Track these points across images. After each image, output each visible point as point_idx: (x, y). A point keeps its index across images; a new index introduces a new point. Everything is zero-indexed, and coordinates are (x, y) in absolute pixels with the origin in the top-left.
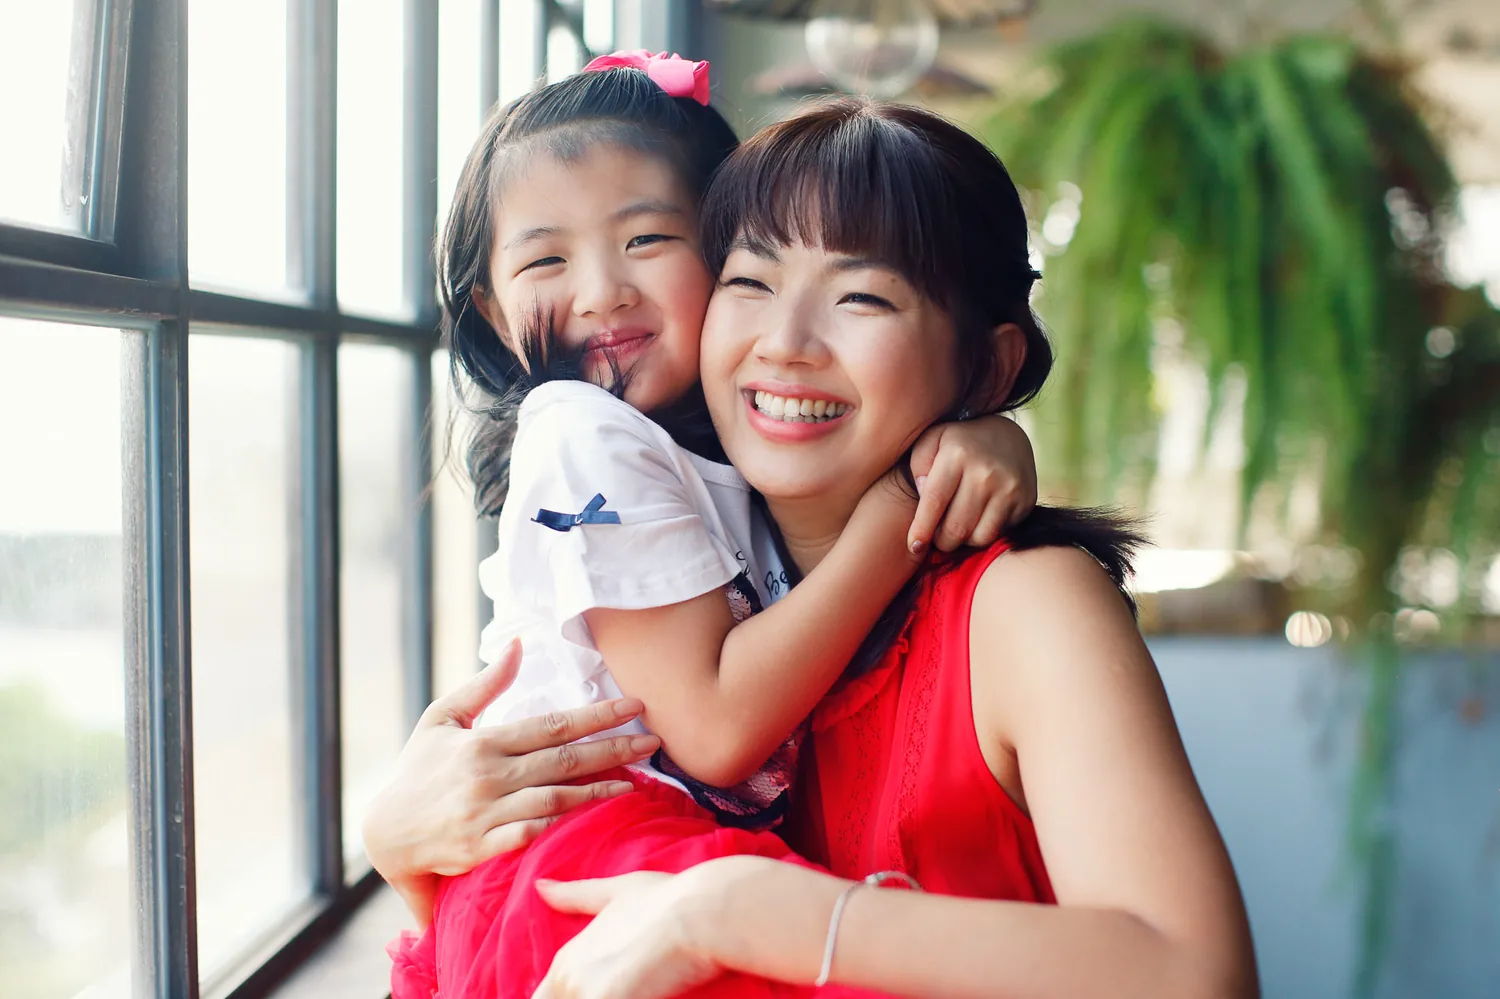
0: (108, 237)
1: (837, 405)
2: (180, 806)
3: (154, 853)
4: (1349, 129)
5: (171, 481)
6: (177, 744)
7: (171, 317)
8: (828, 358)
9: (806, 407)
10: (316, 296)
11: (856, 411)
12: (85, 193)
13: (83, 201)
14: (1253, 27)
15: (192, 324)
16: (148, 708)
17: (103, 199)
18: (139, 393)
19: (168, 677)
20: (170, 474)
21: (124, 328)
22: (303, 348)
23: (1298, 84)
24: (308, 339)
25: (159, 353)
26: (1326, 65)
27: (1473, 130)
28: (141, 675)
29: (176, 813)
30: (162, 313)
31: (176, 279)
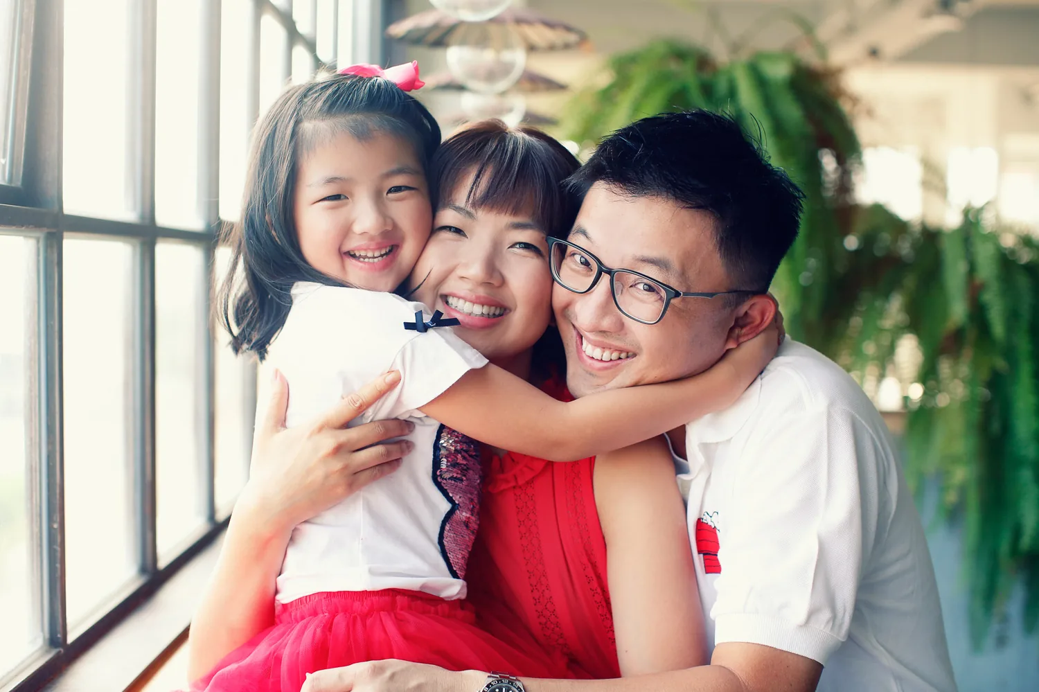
0: (18, 183)
1: (500, 308)
2: (57, 517)
3: (41, 546)
4: (792, 111)
5: (53, 327)
6: (55, 480)
7: (54, 230)
8: (503, 282)
9: (485, 310)
10: (142, 217)
11: (512, 313)
12: (4, 157)
13: (3, 161)
14: (735, 48)
15: (66, 234)
16: (38, 460)
17: (15, 161)
18: (34, 275)
19: (50, 442)
20: (52, 323)
21: (25, 237)
22: (134, 247)
23: (761, 82)
24: (137, 242)
25: (46, 251)
26: (779, 71)
27: (870, 113)
28: (33, 441)
29: (55, 522)
30: (48, 228)
31: (56, 208)
